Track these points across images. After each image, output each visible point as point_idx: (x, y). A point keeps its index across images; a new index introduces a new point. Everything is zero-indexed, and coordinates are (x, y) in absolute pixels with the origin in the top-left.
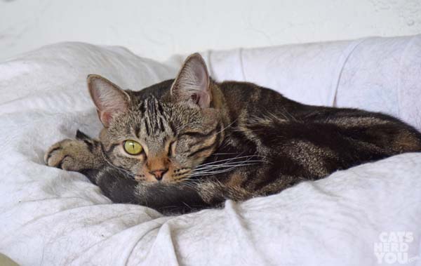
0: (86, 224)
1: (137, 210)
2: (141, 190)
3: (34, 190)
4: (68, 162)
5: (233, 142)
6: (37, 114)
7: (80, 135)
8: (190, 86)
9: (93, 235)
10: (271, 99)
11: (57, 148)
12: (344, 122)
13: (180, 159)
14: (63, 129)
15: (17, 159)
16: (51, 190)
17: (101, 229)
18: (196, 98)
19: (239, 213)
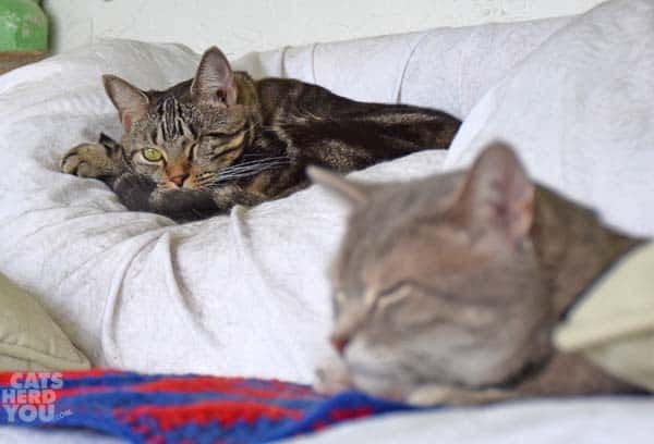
0: (89, 234)
1: (147, 218)
2: (156, 196)
3: (42, 198)
4: (84, 168)
5: (263, 143)
6: (61, 117)
7: (104, 139)
8: (211, 83)
9: (93, 246)
10: (315, 96)
11: (73, 153)
12: (386, 119)
13: (202, 163)
14: (86, 133)
15: (29, 165)
16: (61, 198)
17: (103, 240)
18: (221, 95)
19: (243, 219)
